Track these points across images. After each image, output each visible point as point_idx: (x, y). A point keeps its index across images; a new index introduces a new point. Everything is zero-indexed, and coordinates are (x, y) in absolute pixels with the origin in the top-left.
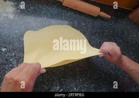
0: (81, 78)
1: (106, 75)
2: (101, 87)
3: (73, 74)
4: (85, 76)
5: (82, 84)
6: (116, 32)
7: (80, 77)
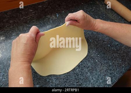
0: (94, 76)
1: (112, 61)
2: (113, 74)
3: (85, 77)
4: (96, 73)
5: (97, 82)
6: (100, 15)
7: (92, 77)
